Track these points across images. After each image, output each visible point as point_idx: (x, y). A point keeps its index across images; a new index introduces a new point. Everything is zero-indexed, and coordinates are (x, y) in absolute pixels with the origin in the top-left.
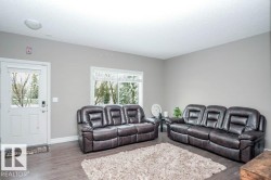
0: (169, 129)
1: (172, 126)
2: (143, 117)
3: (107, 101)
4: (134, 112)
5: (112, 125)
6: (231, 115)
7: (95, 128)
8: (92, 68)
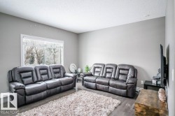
0: (84, 80)
1: (85, 78)
2: (64, 73)
3: (32, 62)
4: (58, 70)
5: (41, 81)
6: (120, 69)
7: (26, 85)
8: (22, 35)
